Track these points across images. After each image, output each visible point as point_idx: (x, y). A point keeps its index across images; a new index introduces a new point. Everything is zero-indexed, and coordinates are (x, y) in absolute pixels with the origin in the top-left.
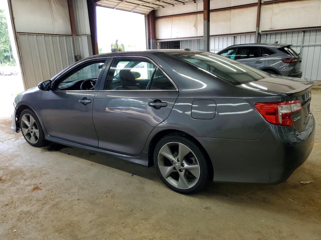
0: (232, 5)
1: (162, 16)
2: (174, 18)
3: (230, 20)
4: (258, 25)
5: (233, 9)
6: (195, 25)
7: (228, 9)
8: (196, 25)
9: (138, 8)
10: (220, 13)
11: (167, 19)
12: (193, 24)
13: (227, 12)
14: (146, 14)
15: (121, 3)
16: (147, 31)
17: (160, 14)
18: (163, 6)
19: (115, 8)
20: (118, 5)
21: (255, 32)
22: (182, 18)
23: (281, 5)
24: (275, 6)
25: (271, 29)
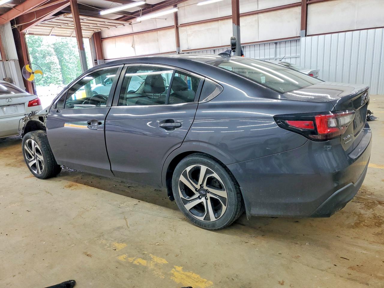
1: (107, 37)
2: (117, 39)
3: (158, 41)
4: (178, 45)
5: (158, 30)
6: (132, 45)
7: (155, 31)
8: (134, 45)
11: (111, 40)
13: (154, 34)
14: (90, 38)
15: (53, 30)
17: (105, 35)
19: (50, 35)
20: (51, 32)
21: (176, 51)
22: (122, 39)
23: (192, 27)
24: (188, 28)
25: (188, 48)
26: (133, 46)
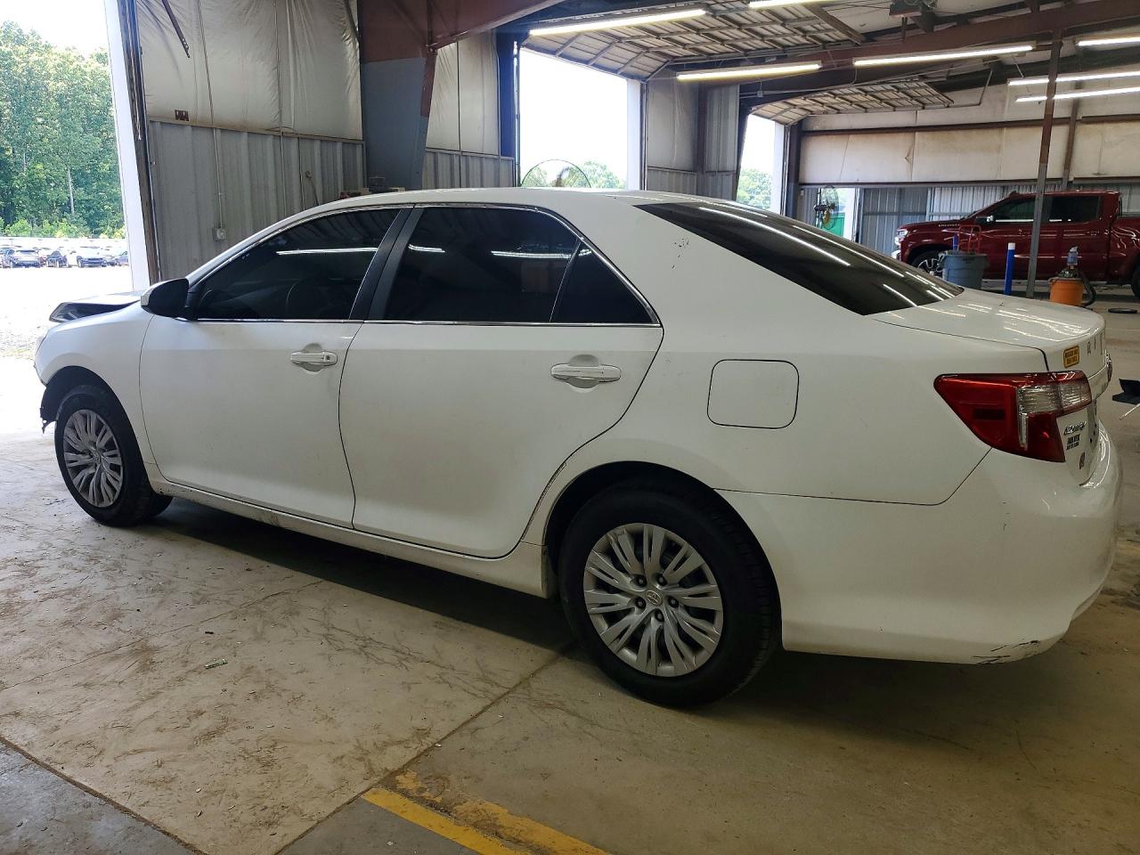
0: (1007, 117)
2: (852, 137)
3: (999, 149)
4: (1068, 164)
5: (1007, 127)
6: (907, 155)
8: (911, 155)
9: (788, 114)
10: (974, 133)
11: (834, 138)
12: (902, 154)
13: (992, 136)
14: (790, 125)
16: (787, 163)
18: (838, 110)
21: (1061, 179)
22: (874, 138)
23: (1124, 126)
24: (1108, 127)
25: (1098, 174)
26: (909, 158)
